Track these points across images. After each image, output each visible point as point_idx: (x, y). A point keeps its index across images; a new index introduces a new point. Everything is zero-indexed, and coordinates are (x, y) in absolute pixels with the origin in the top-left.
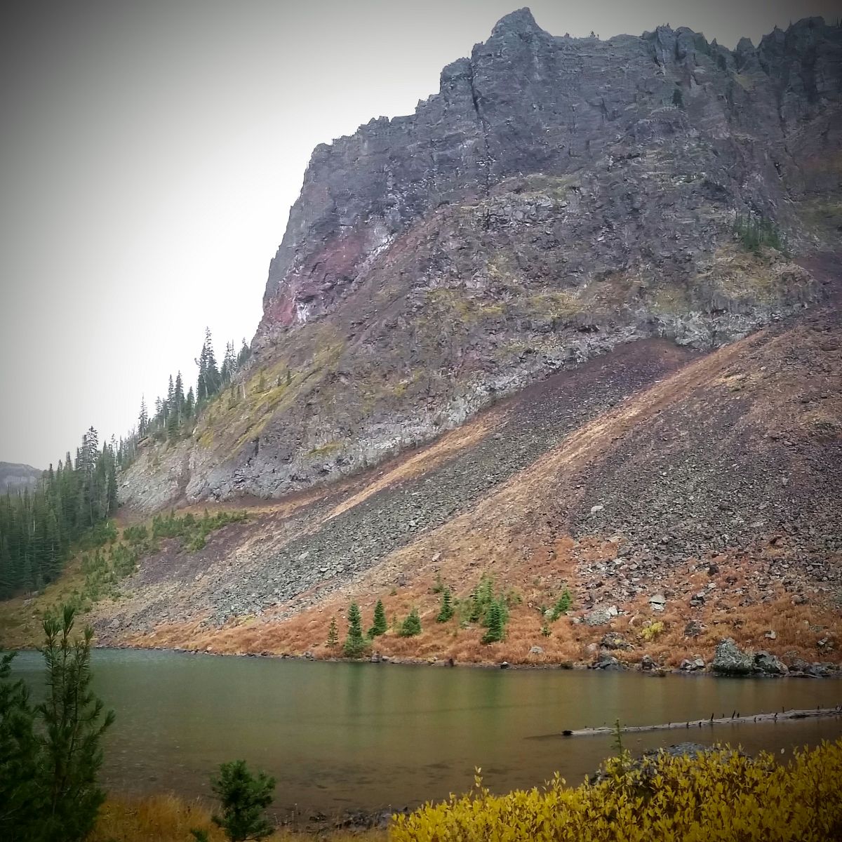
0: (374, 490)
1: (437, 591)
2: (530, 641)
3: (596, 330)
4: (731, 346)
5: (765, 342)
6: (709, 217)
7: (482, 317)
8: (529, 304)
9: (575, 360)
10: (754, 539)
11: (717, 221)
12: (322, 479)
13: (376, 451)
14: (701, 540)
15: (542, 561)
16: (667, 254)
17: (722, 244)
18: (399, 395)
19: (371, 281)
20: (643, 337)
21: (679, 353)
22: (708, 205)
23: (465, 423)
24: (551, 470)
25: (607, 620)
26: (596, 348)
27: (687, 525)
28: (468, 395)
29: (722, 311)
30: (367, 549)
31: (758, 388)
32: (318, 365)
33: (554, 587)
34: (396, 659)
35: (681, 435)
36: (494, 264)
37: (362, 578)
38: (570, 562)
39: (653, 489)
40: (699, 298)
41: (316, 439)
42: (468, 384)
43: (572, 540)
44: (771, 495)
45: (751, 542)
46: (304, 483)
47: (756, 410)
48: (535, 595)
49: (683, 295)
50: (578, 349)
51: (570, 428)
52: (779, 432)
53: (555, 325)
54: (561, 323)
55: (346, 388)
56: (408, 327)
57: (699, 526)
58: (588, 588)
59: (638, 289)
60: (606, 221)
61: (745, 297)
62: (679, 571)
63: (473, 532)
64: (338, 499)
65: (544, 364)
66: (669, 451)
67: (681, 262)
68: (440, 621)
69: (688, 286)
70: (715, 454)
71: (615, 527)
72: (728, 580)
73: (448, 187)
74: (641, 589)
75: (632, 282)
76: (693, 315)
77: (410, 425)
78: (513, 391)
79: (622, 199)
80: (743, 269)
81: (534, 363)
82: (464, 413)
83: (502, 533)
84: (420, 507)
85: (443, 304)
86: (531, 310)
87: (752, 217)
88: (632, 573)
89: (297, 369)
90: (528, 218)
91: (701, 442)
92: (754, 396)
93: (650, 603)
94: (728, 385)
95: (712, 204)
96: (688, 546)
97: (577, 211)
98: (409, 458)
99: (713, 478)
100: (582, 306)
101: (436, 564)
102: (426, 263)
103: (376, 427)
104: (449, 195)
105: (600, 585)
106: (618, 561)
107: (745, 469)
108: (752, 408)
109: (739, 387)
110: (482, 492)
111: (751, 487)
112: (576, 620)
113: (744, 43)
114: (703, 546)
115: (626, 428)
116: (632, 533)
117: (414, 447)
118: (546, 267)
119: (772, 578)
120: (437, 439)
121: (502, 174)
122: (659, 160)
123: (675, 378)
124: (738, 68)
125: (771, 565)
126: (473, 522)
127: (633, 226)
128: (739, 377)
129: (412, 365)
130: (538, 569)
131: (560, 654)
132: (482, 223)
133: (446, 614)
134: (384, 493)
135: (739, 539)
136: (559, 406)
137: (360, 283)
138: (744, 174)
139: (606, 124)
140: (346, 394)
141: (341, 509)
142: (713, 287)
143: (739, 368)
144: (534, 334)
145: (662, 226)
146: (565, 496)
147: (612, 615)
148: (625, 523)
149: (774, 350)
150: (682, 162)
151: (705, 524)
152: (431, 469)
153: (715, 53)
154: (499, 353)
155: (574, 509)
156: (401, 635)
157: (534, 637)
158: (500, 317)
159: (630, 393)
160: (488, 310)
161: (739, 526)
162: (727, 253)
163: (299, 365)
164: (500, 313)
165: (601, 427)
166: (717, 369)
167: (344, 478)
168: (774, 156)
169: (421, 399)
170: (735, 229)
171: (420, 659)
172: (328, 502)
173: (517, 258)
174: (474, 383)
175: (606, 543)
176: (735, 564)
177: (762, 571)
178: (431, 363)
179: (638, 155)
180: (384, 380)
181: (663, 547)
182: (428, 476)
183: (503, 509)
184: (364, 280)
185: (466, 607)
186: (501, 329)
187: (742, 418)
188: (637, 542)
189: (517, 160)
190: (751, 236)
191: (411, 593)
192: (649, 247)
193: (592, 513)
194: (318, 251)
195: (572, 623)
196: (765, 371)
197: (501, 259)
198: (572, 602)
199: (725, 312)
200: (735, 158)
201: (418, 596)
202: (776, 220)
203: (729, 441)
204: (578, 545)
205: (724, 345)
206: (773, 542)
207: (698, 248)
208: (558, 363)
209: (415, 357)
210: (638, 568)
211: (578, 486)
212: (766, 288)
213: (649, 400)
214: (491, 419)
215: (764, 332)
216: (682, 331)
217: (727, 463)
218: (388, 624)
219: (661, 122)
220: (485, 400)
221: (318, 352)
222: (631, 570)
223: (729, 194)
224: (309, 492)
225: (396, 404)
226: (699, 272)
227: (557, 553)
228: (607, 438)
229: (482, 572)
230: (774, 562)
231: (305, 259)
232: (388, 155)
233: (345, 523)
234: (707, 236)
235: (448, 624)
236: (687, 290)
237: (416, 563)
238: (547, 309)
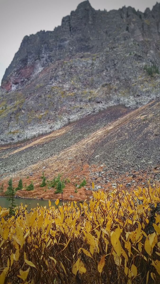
0: (28, 147)
1: (42, 178)
2: (70, 194)
3: (102, 103)
4: (143, 107)
5: (154, 104)
6: (136, 65)
7: (68, 96)
8: (82, 93)
9: (95, 112)
10: (149, 167)
11: (139, 67)
12: (12, 142)
13: (31, 135)
14: (130, 167)
15: (78, 171)
16: (123, 78)
17: (140, 74)
18: (40, 118)
19: (35, 81)
20: (116, 105)
21: (126, 110)
22: (136, 62)
23: (60, 129)
24: (84, 144)
25: (97, 189)
26: (101, 108)
27: (126, 162)
28: (61, 120)
29: (140, 95)
30: (22, 164)
31: (151, 119)
32: (16, 105)
33: (81, 179)
34: (23, 197)
35: (125, 134)
36: (72, 80)
37: (18, 173)
38: (87, 172)
39: (116, 150)
40: (133, 92)
41: (12, 128)
42: (62, 117)
43: (88, 165)
44: (155, 153)
45: (148, 168)
46: (5, 142)
47: (150, 126)
48: (74, 181)
49: (128, 91)
50: (96, 108)
51: (92, 132)
52: (158, 133)
53: (90, 100)
54: (92, 100)
55: (23, 114)
56: (45, 97)
57: (130, 163)
58: (92, 180)
59: (115, 90)
60: (106, 68)
61: (148, 90)
62: (123, 176)
63: (57, 161)
64: (15, 148)
65: (85, 112)
66: (121, 139)
67: (127, 80)
68: (41, 186)
69: (130, 88)
70: (136, 140)
71: (103, 162)
72: (139, 180)
73: (61, 54)
74: (109, 181)
75: (113, 88)
76: (131, 97)
77: (42, 128)
78: (76, 120)
79: (111, 61)
80: (147, 81)
81: (82, 112)
82: (60, 126)
83: (67, 162)
84: (42, 153)
85: (56, 91)
86: (83, 95)
87: (150, 65)
88: (107, 176)
89: (9, 105)
90: (84, 66)
91: (131, 136)
92: (150, 122)
93: (112, 185)
94: (141, 119)
95: (137, 61)
96: (126, 169)
97: (98, 65)
98: (40, 138)
99: (135, 148)
100: (98, 95)
101: (43, 170)
102: (52, 78)
103: (31, 127)
104: (61, 57)
105: (96, 179)
106: (103, 172)
107: (146, 145)
108: (149, 125)
109: (145, 119)
110: (62, 149)
111: (148, 150)
112: (87, 189)
113: (148, 9)
114: (131, 169)
115: (109, 132)
116: (108, 164)
117: (42, 135)
118: (88, 82)
119: (156, 180)
120: (50, 133)
121: (77, 52)
122: (122, 49)
123: (124, 117)
124: (145, 18)
125: (155, 176)
126: (58, 158)
127: (114, 69)
128: (145, 116)
129: (45, 109)
130: (76, 173)
131: (79, 198)
132: (70, 67)
133: (44, 185)
134: (31, 148)
135: (144, 167)
136: (89, 125)
137: (31, 81)
138: (148, 51)
139: (108, 38)
140: (23, 116)
141: (16, 151)
142: (137, 88)
143: (145, 113)
144: (83, 103)
145: (122, 69)
146: (88, 152)
147: (99, 188)
148: (106, 161)
149: (157, 107)
150: (129, 49)
151: (132, 162)
152: (47, 142)
153: (138, 14)
154: (72, 108)
155: (90, 156)
156: (27, 190)
157: (72, 193)
158: (73, 97)
159: (110, 122)
160: (70, 94)
161: (143, 163)
162: (142, 76)
163: (10, 104)
164: (73, 96)
165: (101, 132)
166: (138, 114)
167: (19, 142)
168: (157, 44)
169: (46, 120)
170: (145, 69)
171: (32, 198)
172: (12, 149)
173: (80, 79)
174: (63, 117)
175: (99, 167)
176: (142, 175)
177: (152, 177)
178: (51, 109)
179: (116, 47)
180: (35, 113)
181: (118, 169)
182: (46, 144)
183: (68, 155)
184: (33, 80)
185: (51, 183)
186: (73, 101)
187: (145, 129)
188: (109, 167)
189: (81, 48)
190: (150, 70)
191: (34, 178)
192: (119, 76)
193: (96, 158)
194: (21, 68)
195: (85, 190)
196: (154, 113)
197: (75, 79)
198: (86, 183)
199: (141, 96)
200: (145, 46)
201: (35, 179)
202: (158, 65)
203: (141, 136)
204: (91, 167)
205: (140, 106)
206: (156, 168)
207: (133, 76)
208: (90, 112)
209: (46, 107)
210: (109, 175)
211: (92, 149)
212: (154, 87)
213: (116, 124)
214: (68, 128)
215: (154, 101)
216: (127, 103)
217: (140, 143)
218: (23, 187)
219: (123, 37)
220: (67, 122)
221: (16, 101)
222: (107, 175)
223: (142, 58)
224: (7, 145)
225: (39, 121)
226: (133, 83)
227: (83, 169)
228: (102, 135)
229: (58, 173)
230: (156, 174)
231: (17, 70)
232: (44, 42)
233: (16, 156)
234: (136, 72)
235: (43, 188)
236: (129, 89)
237: (37, 169)
238: (88, 95)
